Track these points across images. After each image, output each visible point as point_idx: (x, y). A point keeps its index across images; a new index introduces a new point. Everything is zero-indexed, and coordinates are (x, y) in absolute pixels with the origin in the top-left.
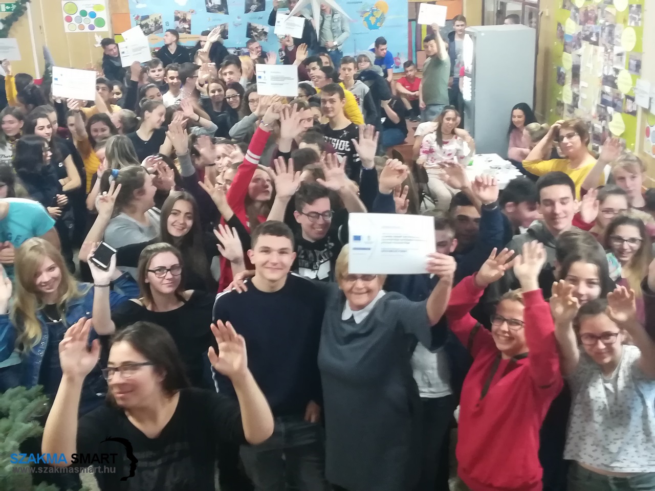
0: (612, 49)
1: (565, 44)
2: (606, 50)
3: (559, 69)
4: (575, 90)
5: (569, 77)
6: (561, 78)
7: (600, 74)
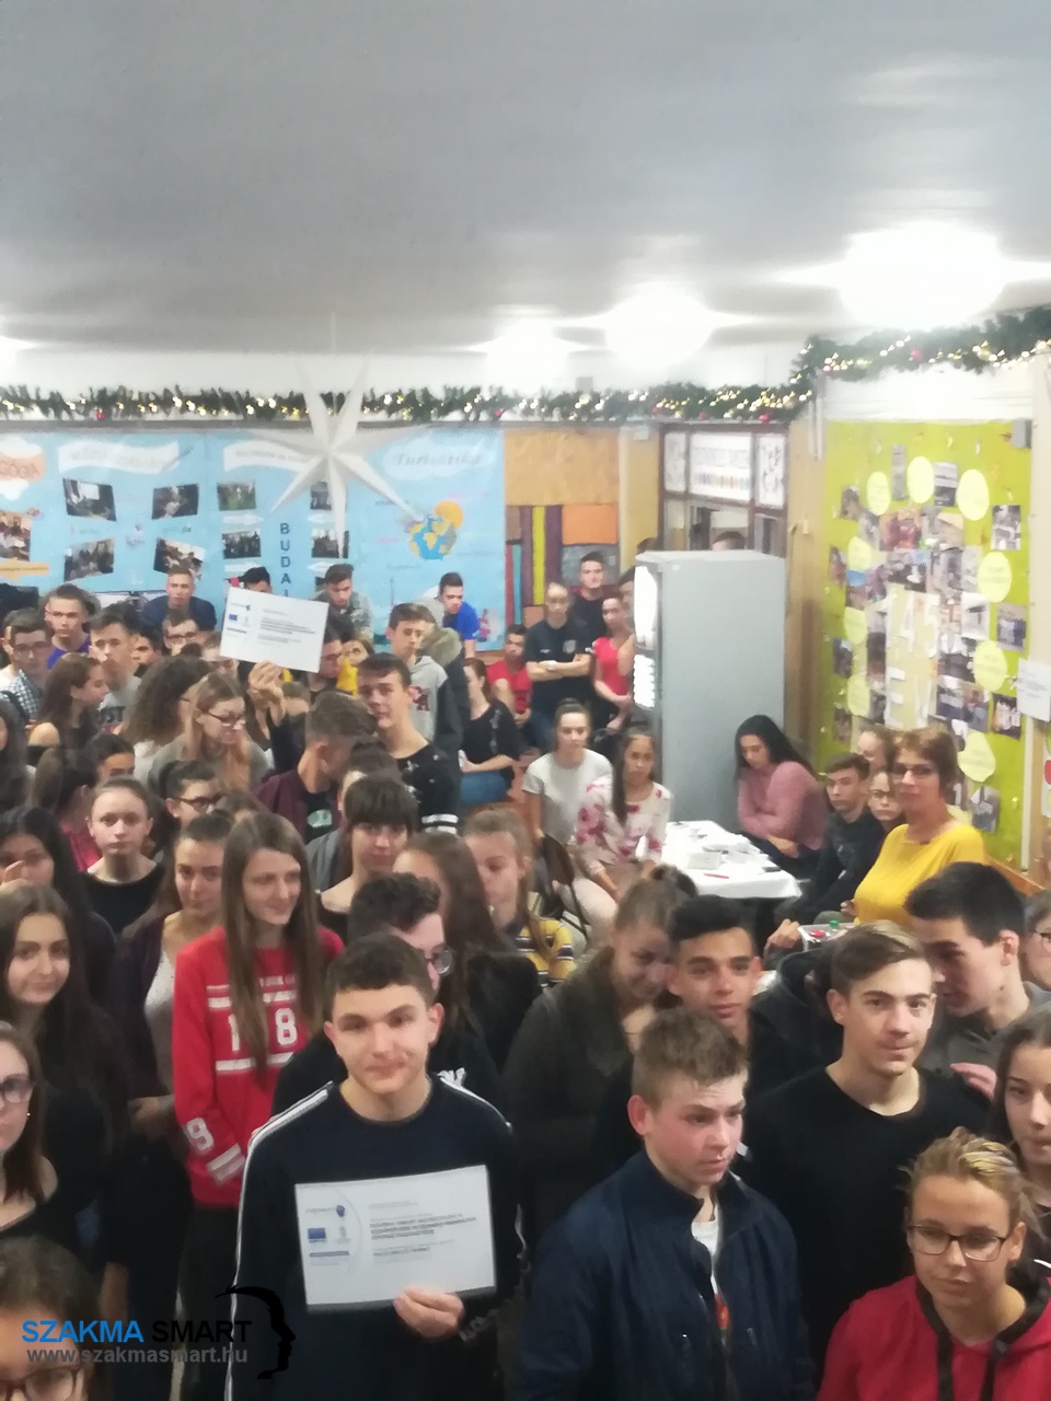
0: (957, 598)
1: (850, 591)
2: (944, 602)
3: (837, 642)
4: (877, 686)
5: (861, 658)
6: (843, 662)
7: (933, 652)
